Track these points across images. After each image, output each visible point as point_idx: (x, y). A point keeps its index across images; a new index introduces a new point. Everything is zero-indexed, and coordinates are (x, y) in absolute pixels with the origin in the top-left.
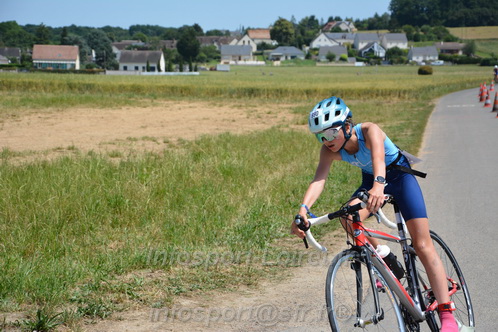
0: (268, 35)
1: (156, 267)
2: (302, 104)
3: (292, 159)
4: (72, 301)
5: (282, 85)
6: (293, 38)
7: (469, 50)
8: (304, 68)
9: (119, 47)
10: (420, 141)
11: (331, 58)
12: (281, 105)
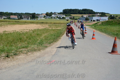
0: (45, 15)
1: (25, 48)
2: (50, 25)
3: (47, 33)
4: (12, 53)
5: (47, 22)
6: (49, 15)
7: (74, 17)
8: (50, 19)
9: (23, 16)
11: (54, 18)
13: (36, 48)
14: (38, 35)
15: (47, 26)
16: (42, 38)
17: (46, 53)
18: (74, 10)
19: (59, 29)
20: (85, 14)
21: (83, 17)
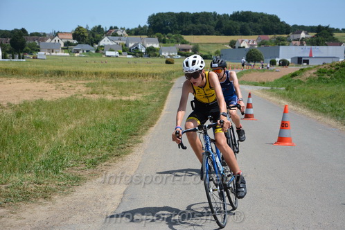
0: (71, 37)
3: (82, 117)
5: (80, 69)
6: (87, 39)
7: (195, 49)
8: (95, 58)
10: (163, 105)
12: (78, 82)
13: (32, 187)
14: (38, 126)
15: (78, 88)
16: (60, 142)
17: (78, 208)
18: (195, 18)
19: (132, 98)
20: (244, 32)
21: (237, 45)
